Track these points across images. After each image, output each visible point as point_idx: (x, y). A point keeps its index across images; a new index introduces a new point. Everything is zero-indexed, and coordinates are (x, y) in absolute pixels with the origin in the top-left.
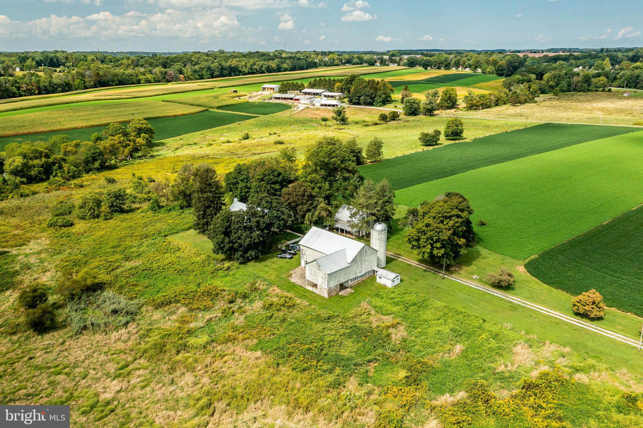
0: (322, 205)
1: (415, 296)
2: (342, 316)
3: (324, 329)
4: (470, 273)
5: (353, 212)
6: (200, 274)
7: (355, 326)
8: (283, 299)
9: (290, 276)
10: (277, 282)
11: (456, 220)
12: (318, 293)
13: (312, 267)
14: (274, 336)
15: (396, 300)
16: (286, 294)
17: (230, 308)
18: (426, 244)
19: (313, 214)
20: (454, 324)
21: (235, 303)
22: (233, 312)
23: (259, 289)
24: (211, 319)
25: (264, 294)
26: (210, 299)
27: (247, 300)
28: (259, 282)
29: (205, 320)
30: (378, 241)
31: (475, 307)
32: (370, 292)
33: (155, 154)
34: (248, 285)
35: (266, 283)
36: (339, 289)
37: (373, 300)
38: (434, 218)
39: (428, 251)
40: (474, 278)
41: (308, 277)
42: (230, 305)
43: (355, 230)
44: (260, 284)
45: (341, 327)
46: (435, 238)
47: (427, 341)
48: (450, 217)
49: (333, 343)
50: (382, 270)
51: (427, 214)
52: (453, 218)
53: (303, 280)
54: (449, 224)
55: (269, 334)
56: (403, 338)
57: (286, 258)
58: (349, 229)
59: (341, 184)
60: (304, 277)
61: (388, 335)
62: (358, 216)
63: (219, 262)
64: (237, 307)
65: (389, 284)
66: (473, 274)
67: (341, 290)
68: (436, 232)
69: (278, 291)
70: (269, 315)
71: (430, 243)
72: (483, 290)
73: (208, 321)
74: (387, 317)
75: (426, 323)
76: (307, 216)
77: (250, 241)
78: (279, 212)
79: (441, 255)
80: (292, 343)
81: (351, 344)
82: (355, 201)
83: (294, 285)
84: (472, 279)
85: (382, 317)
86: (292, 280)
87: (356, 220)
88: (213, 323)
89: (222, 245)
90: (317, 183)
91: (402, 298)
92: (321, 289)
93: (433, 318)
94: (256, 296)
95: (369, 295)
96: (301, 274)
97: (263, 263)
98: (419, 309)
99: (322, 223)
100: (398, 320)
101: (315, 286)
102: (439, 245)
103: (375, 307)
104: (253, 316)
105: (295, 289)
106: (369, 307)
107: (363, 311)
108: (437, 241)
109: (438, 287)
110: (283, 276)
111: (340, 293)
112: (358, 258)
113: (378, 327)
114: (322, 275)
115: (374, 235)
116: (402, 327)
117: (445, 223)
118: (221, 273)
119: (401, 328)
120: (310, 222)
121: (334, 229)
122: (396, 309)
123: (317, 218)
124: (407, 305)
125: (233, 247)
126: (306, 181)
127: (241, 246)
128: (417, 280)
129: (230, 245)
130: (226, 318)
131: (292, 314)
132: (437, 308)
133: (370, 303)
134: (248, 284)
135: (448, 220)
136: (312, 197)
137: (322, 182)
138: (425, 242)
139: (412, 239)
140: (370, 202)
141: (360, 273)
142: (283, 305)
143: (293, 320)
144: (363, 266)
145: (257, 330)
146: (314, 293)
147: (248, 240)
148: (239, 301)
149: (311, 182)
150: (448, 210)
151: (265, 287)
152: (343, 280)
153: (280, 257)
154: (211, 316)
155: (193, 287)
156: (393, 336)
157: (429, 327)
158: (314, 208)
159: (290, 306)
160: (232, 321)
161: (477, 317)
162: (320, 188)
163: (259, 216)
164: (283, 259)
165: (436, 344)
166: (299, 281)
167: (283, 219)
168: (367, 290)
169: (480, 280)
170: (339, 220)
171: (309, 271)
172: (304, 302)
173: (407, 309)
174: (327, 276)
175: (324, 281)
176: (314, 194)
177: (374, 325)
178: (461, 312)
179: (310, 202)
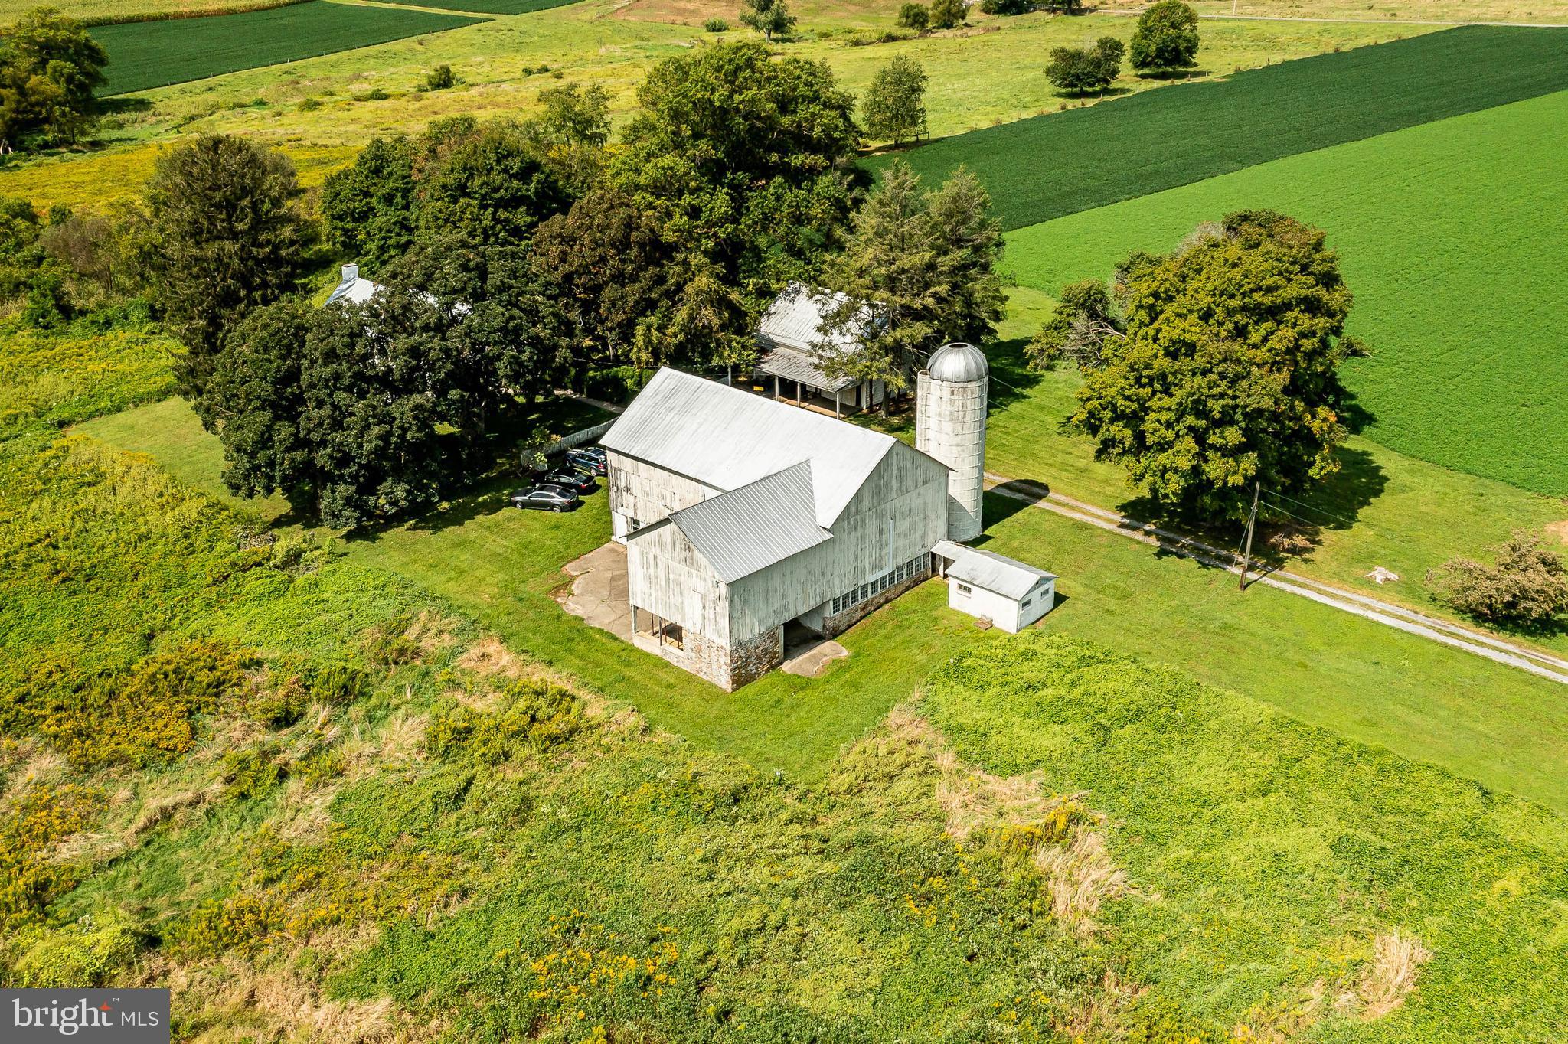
0: (703, 281)
1: (1133, 672)
2: (802, 787)
3: (714, 858)
4: (1353, 560)
5: (833, 306)
6: (165, 589)
7: (866, 840)
8: (522, 704)
9: (564, 585)
10: (504, 619)
11: (1306, 322)
12: (687, 666)
13: (655, 550)
14: (468, 904)
15: (1048, 693)
16: (541, 675)
17: (266, 755)
18: (1170, 435)
19: (668, 318)
20: (1342, 814)
21: (299, 726)
22: (283, 775)
23: (416, 653)
24: (167, 814)
25: (440, 676)
26: (179, 707)
27: (357, 710)
28: (423, 617)
29: (141, 821)
30: (948, 427)
31: (1416, 719)
32: (922, 658)
33: (104, 135)
34: (370, 635)
35: (455, 621)
36: (780, 649)
37: (941, 699)
38: (1207, 315)
39: (1184, 463)
40: (1379, 579)
41: (641, 592)
42: (270, 739)
43: (841, 382)
44: (425, 630)
45: (795, 847)
46: (1216, 407)
47: (1232, 915)
48: (1275, 313)
49: (757, 942)
50: (969, 553)
51: (1170, 299)
52: (1290, 315)
53: (620, 606)
54: (1274, 343)
55: (439, 892)
56: (1107, 903)
57: (551, 507)
58: (819, 381)
59: (778, 199)
60: (625, 593)
61: (1034, 886)
62: (852, 325)
63: (258, 529)
64: (302, 745)
65: (1006, 618)
66: (1369, 559)
67: (790, 650)
68: (1222, 376)
69: (503, 658)
70: (452, 784)
71: (1191, 429)
72: (1432, 635)
73: (152, 822)
74: (1016, 781)
75: (1208, 814)
76: (640, 330)
77: (385, 437)
78: (516, 312)
79: (1239, 480)
80: (550, 944)
81: (848, 949)
82: (842, 259)
83: (579, 631)
84: (1370, 583)
85: (993, 783)
86: (573, 607)
87: (846, 342)
88: (174, 836)
89: (262, 457)
90: (680, 193)
91: (1073, 684)
92: (697, 649)
93: (1236, 784)
94: (400, 690)
95: (922, 672)
96: (613, 579)
97: (452, 532)
98: (1163, 738)
99: (707, 356)
100: (1071, 798)
101: (673, 632)
102: (1233, 436)
103: (955, 731)
104: (375, 795)
105: (581, 648)
106: (921, 731)
107: (899, 759)
108: (1226, 420)
109: (1225, 626)
110: (534, 588)
111: (788, 667)
112: (866, 505)
113: (979, 840)
114: (701, 586)
115: (933, 400)
116: (1092, 839)
117: (1255, 337)
118: (254, 582)
119: (1092, 842)
120: (656, 354)
121: (757, 383)
122: (1050, 739)
123: (681, 337)
124: (1102, 719)
125: (309, 463)
126: (638, 187)
127: (345, 460)
128: (1125, 596)
129: (300, 455)
130: (243, 808)
131: (560, 778)
132: (1244, 733)
133: (928, 712)
134: (368, 631)
135: (1269, 325)
136: (658, 251)
137: (699, 189)
138: (1169, 425)
139: (1107, 415)
140: (906, 261)
141: (875, 567)
142: (522, 734)
143: (563, 813)
144: (890, 537)
145: (386, 870)
146: (667, 665)
147: (376, 431)
148: (318, 713)
149: (658, 190)
150: (1270, 281)
151: (447, 640)
152: (798, 607)
153: (525, 505)
154: (168, 802)
155: (117, 648)
156: (1060, 892)
157: (1228, 833)
158: (667, 294)
159: (555, 739)
160: (270, 821)
161: (1445, 774)
162: (694, 212)
163: (426, 328)
164: (536, 513)
165: (1277, 929)
166: (603, 609)
167: (536, 342)
168: (907, 644)
169: (1409, 590)
170: (775, 345)
171: (645, 565)
172: (619, 716)
173: (1104, 735)
174: (724, 590)
175: (710, 613)
176: (668, 237)
177: (960, 832)
178: (1364, 751)
179: (652, 270)
